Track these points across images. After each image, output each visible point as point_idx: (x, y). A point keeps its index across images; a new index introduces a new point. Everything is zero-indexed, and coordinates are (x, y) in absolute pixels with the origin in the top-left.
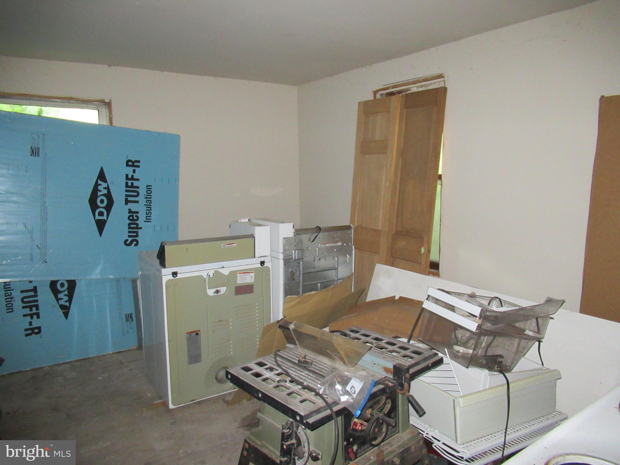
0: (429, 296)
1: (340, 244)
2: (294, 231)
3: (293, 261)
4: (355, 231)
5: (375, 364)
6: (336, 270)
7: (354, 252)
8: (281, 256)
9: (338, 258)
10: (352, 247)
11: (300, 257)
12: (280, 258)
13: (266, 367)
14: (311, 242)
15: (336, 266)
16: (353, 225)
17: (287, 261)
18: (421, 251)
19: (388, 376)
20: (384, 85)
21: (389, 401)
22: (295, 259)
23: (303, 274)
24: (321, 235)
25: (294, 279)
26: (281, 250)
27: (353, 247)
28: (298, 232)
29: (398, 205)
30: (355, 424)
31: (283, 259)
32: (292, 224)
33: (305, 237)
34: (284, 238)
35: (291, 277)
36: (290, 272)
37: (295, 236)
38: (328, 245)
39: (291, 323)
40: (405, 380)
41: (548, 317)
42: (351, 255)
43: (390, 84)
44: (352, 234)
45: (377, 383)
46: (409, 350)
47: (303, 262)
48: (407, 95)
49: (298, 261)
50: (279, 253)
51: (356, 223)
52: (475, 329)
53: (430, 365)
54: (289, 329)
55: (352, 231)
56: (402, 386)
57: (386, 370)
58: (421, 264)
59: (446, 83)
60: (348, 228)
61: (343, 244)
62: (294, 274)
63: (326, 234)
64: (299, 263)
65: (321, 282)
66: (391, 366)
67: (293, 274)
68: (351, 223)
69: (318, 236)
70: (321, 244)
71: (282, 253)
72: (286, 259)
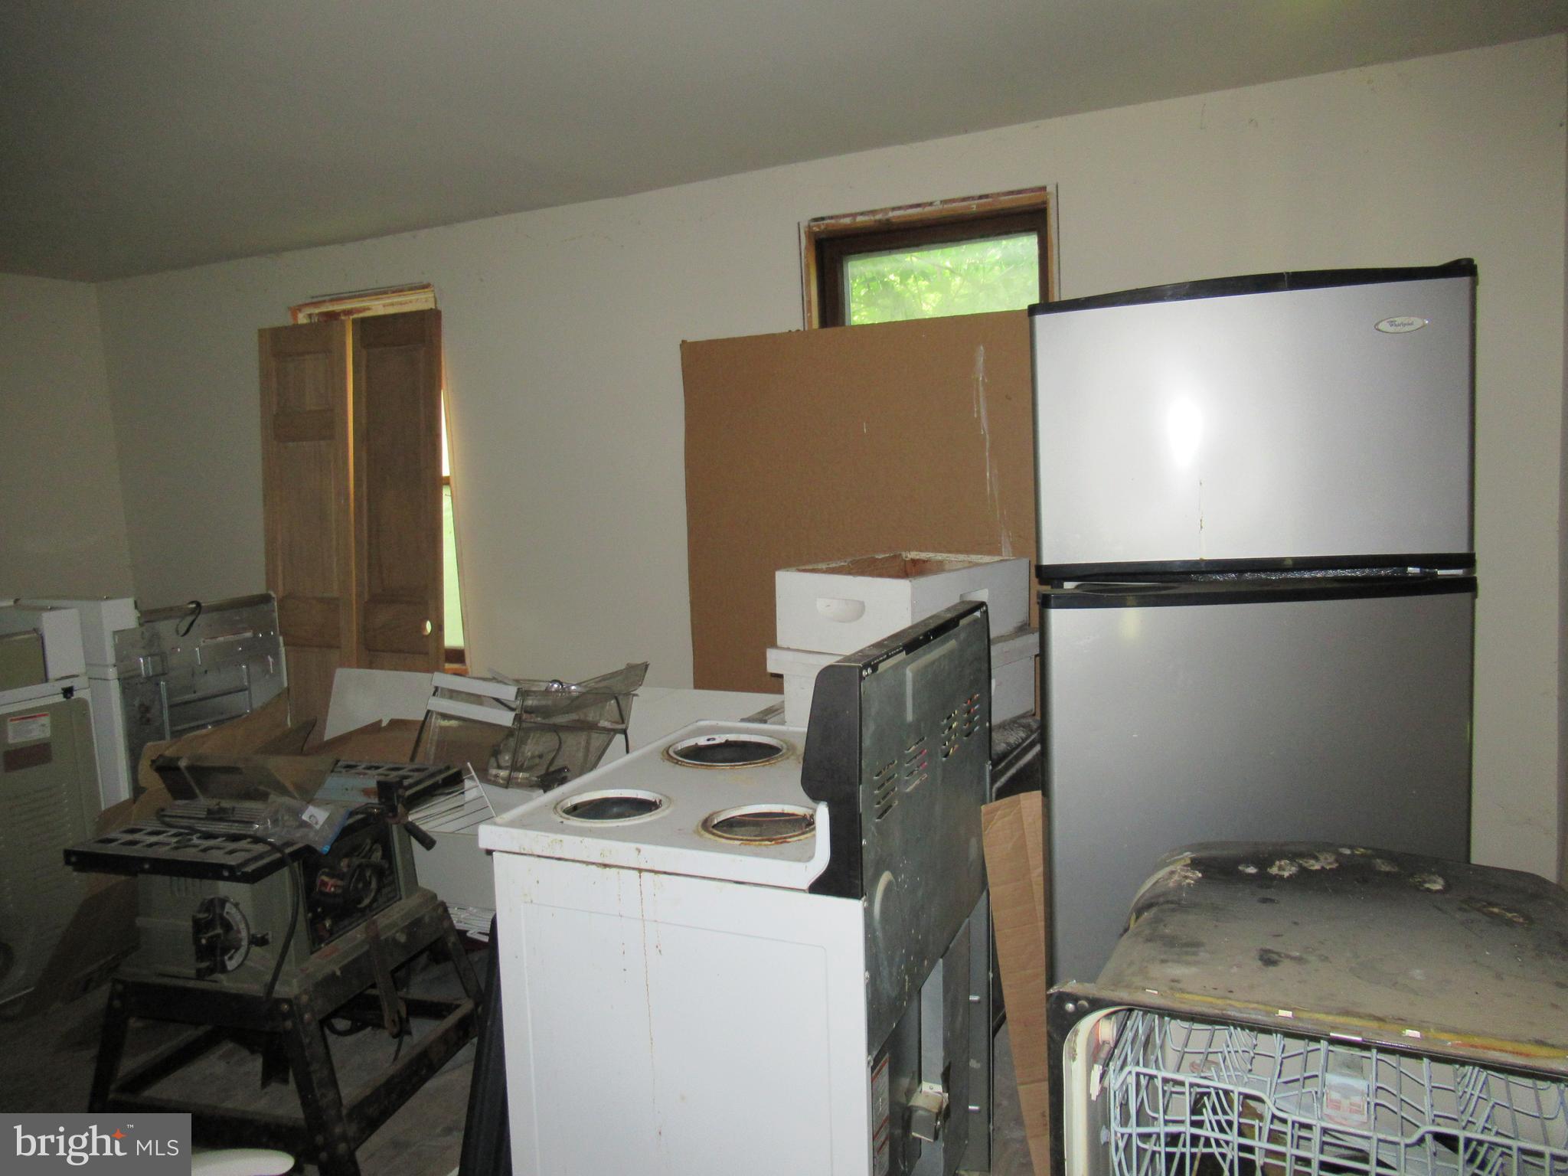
0: (437, 688)
1: (249, 634)
2: (139, 615)
3: (142, 681)
4: (281, 608)
5: (347, 789)
6: (247, 692)
7: (283, 650)
8: (112, 673)
9: (247, 667)
10: (279, 640)
11: (159, 669)
12: (110, 678)
13: (145, 832)
14: (183, 636)
15: (246, 684)
16: (275, 593)
17: (128, 683)
18: (425, 628)
19: (370, 801)
20: (313, 297)
21: (378, 846)
22: (148, 678)
23: (171, 707)
24: (202, 620)
25: (148, 720)
26: (111, 658)
27: (281, 639)
28: (148, 616)
29: (370, 544)
30: (324, 884)
31: (119, 679)
32: (130, 601)
33: (166, 628)
34: (115, 633)
35: (142, 717)
36: (137, 705)
37: (141, 625)
38: (221, 639)
39: (178, 759)
40: (398, 800)
41: (629, 695)
42: (276, 656)
43: (325, 295)
44: (274, 611)
45: (351, 814)
46: (405, 770)
47: (167, 682)
48: (364, 320)
49: (153, 679)
50: (107, 666)
51: (281, 587)
52: (512, 722)
53: (440, 782)
54: (178, 769)
55: (273, 604)
56: (394, 809)
57: (366, 792)
58: (427, 654)
59: (439, 302)
60: (265, 599)
61: (255, 635)
62: (147, 709)
63: (215, 615)
64: (158, 684)
65: (213, 722)
66: (372, 784)
67: (145, 709)
68: (268, 589)
69: (196, 622)
70: (207, 639)
71: (115, 666)
72: (125, 679)
